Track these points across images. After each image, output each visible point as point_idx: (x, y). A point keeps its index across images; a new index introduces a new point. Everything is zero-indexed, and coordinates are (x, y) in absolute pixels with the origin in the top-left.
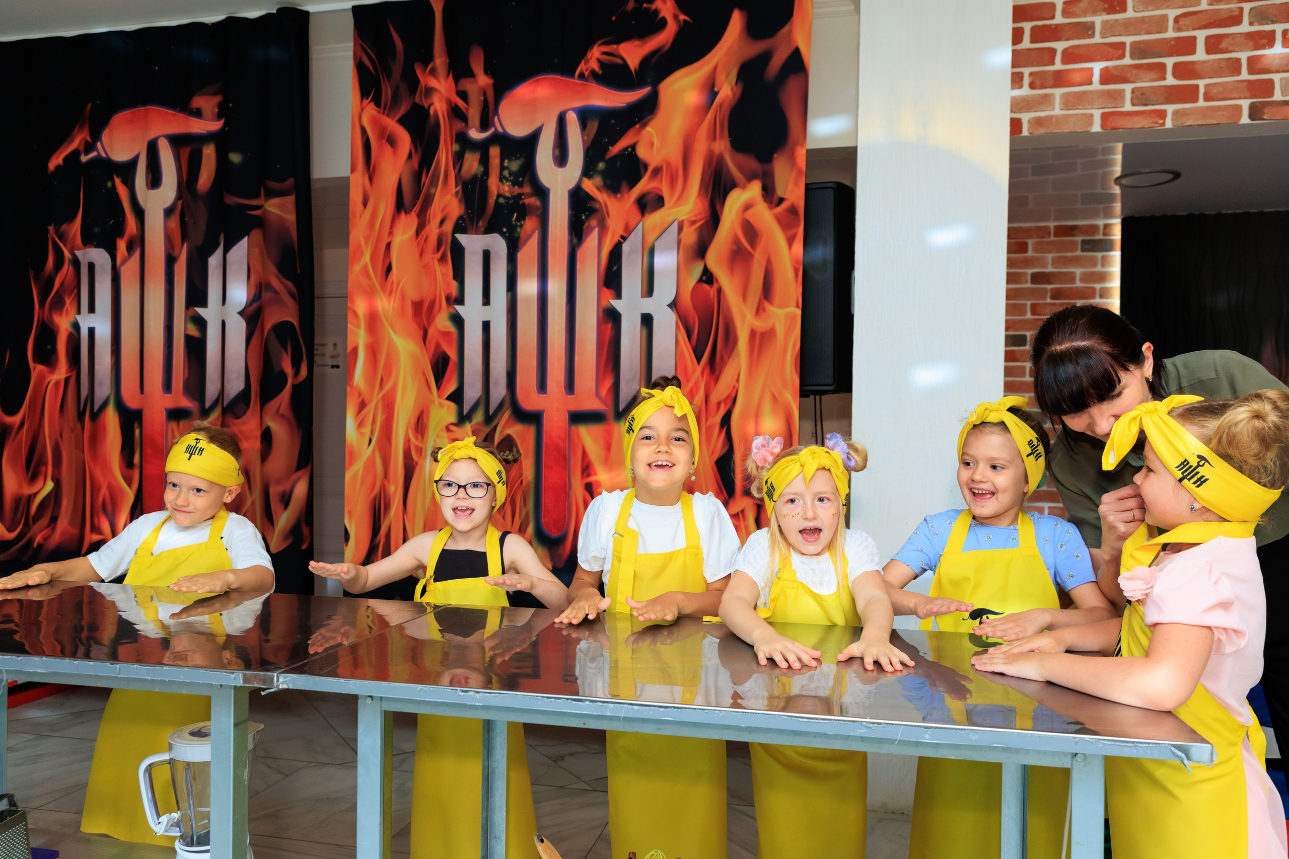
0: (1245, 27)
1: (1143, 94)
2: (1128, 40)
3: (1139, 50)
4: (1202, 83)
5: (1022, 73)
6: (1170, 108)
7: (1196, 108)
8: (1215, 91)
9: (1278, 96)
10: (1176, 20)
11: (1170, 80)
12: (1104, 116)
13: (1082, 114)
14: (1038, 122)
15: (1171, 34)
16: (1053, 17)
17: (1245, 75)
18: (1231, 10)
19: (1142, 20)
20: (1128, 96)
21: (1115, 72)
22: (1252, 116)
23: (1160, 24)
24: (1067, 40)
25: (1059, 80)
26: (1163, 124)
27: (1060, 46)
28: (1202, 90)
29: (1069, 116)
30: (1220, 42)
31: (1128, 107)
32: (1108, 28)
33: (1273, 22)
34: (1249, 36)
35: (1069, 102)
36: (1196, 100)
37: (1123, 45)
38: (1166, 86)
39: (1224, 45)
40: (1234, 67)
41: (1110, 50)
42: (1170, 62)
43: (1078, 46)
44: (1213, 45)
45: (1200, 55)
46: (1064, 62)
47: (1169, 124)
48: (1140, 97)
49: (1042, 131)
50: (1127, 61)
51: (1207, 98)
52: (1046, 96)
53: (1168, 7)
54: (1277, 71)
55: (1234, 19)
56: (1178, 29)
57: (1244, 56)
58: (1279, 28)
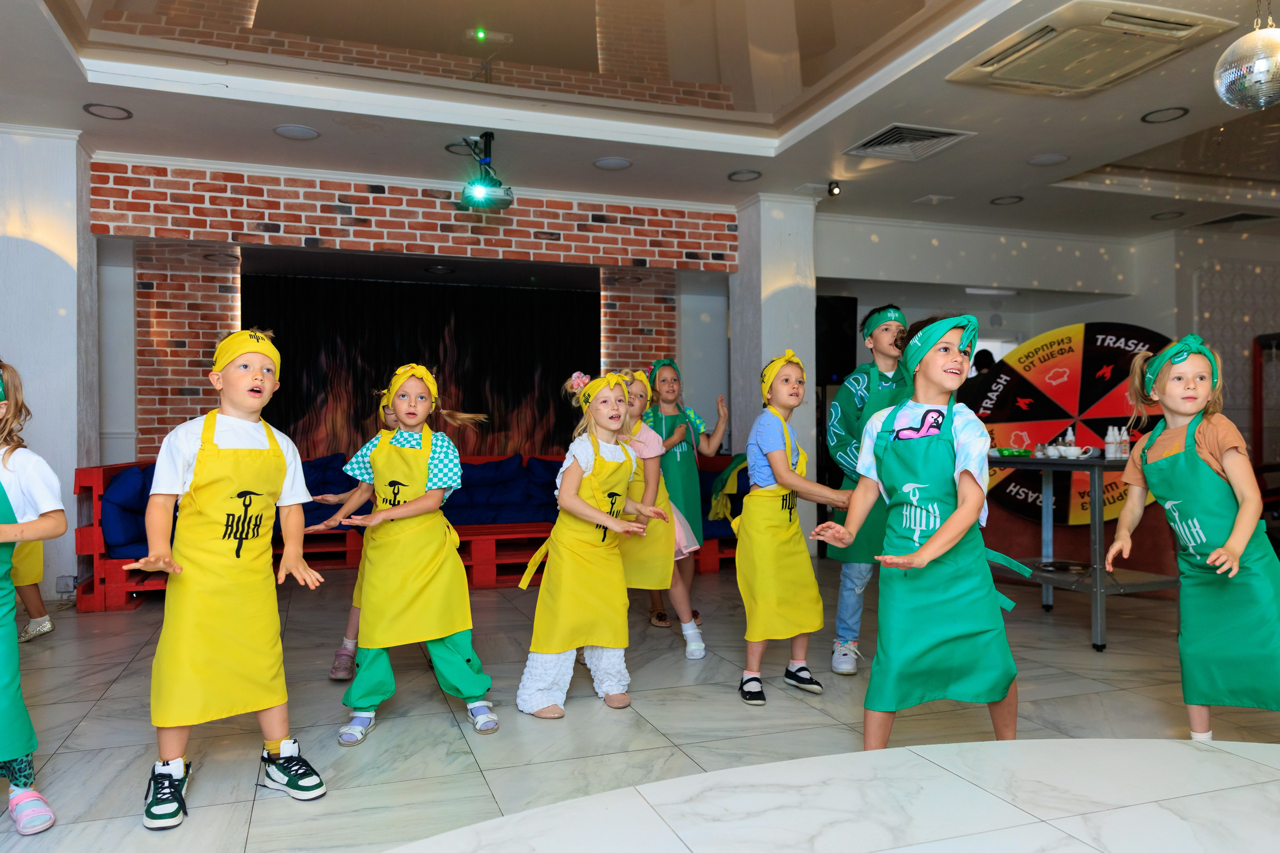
0: (228, 194)
1: (177, 221)
2: (169, 191)
3: (175, 198)
4: (208, 219)
5: (109, 201)
6: (192, 230)
7: (205, 232)
8: (214, 224)
9: (246, 231)
10: (194, 185)
11: (192, 216)
12: (157, 230)
13: (144, 227)
14: (118, 228)
15: (191, 192)
16: (126, 173)
17: (229, 218)
18: (220, 185)
19: (176, 182)
20: (170, 221)
21: (161, 207)
22: (233, 239)
23: (186, 186)
24: (135, 186)
25: (131, 207)
26: (189, 237)
27: (131, 189)
28: (208, 223)
29: (136, 227)
30: (216, 200)
31: (170, 226)
32: (158, 184)
33: (242, 194)
34: (230, 199)
35: (136, 219)
36: (205, 227)
37: (165, 194)
38: (189, 219)
39: (218, 202)
40: (224, 213)
41: (159, 195)
42: (191, 206)
43: (140, 191)
44: (213, 201)
45: (207, 205)
46: (133, 197)
47: (192, 238)
48: (176, 222)
49: (121, 234)
50: (168, 202)
51: (211, 227)
52: (123, 215)
53: (189, 178)
54: (245, 219)
55: (224, 190)
56: (195, 190)
57: (229, 209)
58: (245, 198)
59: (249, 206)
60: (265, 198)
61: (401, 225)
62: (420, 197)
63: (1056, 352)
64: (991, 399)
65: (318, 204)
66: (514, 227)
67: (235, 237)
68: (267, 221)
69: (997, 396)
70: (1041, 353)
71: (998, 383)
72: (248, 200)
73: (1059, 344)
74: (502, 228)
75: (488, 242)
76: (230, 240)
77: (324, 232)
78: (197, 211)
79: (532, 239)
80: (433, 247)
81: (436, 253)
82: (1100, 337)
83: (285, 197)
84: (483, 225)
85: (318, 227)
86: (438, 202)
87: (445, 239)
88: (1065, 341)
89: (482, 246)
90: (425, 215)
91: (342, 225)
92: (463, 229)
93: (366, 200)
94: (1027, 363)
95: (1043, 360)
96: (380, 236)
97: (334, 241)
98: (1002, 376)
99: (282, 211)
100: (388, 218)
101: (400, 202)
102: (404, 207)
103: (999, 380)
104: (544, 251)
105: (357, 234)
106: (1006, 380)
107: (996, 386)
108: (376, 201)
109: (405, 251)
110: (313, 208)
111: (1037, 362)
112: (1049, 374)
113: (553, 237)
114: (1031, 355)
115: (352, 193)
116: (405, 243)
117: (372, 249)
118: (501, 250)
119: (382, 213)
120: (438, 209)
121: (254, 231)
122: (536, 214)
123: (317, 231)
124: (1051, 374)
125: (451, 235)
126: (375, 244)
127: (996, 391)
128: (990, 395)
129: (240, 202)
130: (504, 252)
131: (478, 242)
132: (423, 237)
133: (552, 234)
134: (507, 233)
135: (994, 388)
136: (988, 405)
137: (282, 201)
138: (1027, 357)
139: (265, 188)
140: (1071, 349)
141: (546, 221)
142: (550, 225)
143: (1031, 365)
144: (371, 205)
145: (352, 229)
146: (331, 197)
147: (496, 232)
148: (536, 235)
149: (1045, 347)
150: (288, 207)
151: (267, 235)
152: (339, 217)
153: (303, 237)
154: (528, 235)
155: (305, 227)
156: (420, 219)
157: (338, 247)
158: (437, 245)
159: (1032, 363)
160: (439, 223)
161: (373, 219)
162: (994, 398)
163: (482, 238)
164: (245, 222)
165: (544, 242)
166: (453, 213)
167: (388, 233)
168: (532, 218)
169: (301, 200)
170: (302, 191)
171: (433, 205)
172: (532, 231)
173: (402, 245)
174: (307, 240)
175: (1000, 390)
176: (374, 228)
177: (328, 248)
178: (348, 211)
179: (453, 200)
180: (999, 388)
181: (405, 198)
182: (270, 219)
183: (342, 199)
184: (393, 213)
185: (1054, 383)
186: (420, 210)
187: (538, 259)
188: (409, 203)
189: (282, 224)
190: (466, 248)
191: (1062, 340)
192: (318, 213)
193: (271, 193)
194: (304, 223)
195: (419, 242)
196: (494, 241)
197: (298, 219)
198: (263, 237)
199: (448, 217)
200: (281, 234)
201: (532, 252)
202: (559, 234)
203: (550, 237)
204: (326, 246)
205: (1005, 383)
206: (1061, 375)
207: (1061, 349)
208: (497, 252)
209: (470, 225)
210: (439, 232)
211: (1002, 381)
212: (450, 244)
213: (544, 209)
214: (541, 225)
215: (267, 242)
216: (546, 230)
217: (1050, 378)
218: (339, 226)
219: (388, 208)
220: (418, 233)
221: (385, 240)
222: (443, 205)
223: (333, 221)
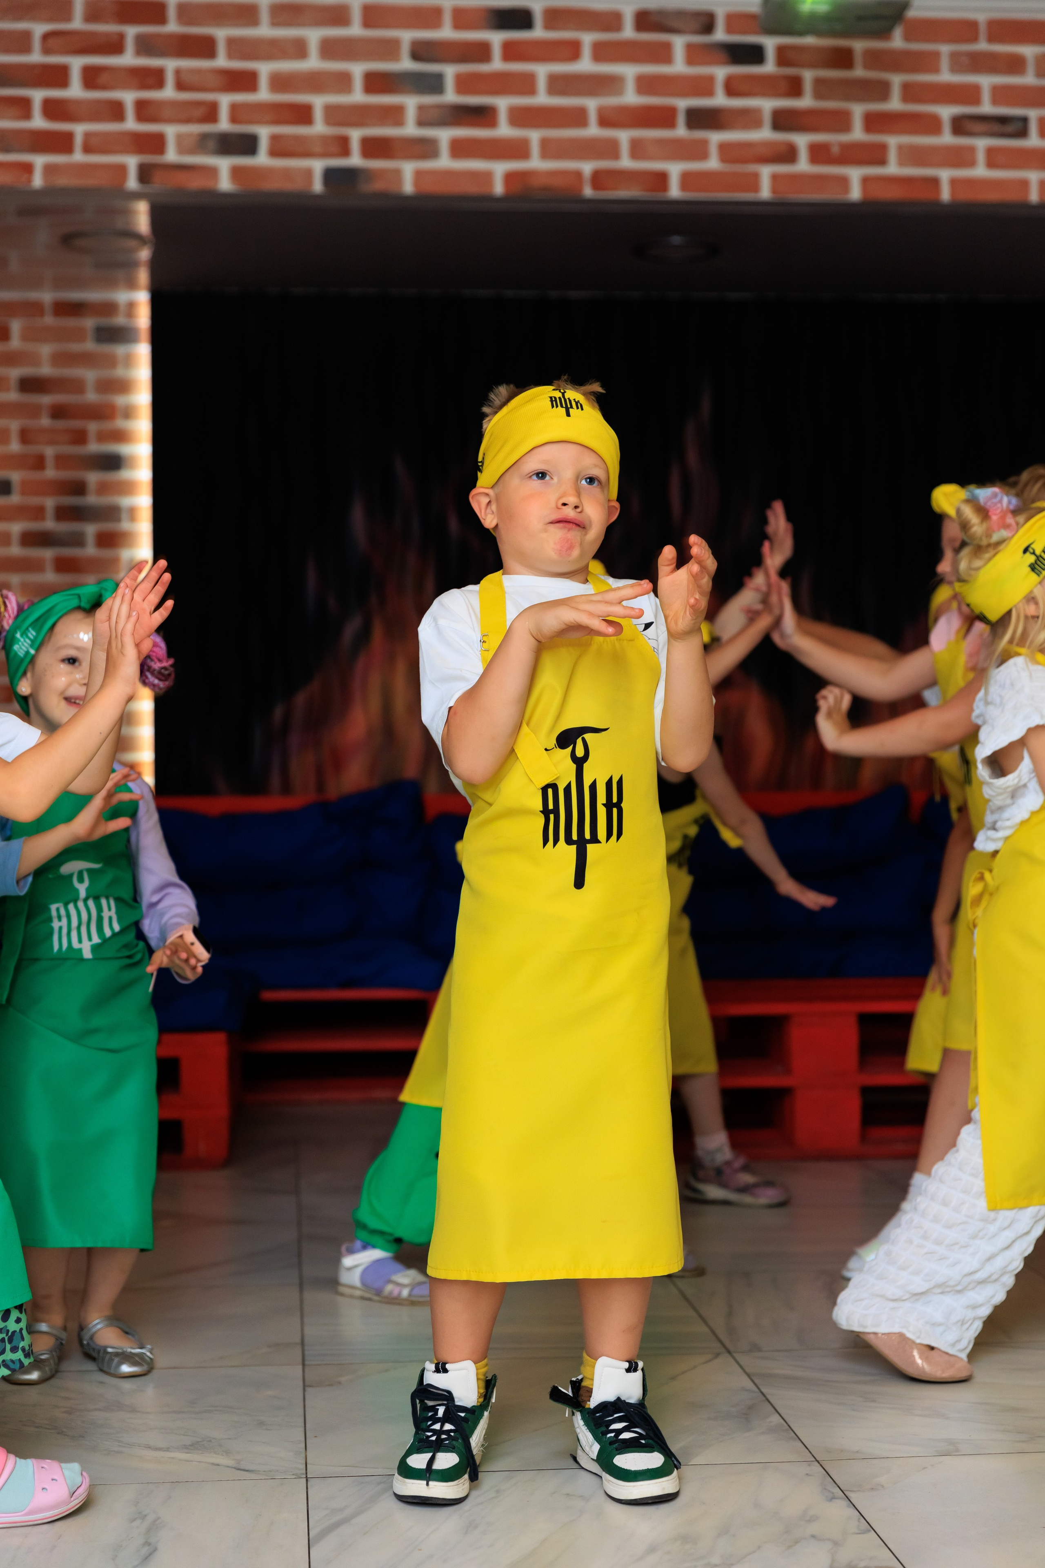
0: (128, 59)
4: (79, 130)
6: (39, 161)
7: (71, 163)
8: (94, 141)
9: (171, 155)
10: (46, 37)
11: (38, 122)
15: (36, 57)
17: (131, 124)
18: (107, 35)
22: (141, 180)
23: (23, 42)
26: (29, 181)
28: (78, 141)
30: (97, 76)
33: (162, 56)
34: (134, 71)
36: (72, 150)
38: (31, 130)
39: (103, 79)
40: (116, 111)
42: (38, 96)
44: (91, 78)
47: (38, 181)
51: (87, 149)
53: (33, 20)
54: (169, 122)
55: (115, 46)
56: (46, 51)
57: (129, 97)
58: (170, 65)
59: (181, 86)
60: (222, 61)
61: (578, 117)
62: (629, 32)
65: (358, 70)
66: (895, 104)
67: (145, 173)
68: (224, 125)
72: (178, 72)
74: (858, 111)
75: (818, 153)
76: (132, 183)
77: (371, 147)
78: (53, 109)
79: (947, 138)
80: (662, 179)
81: (675, 192)
83: (269, 57)
84: (806, 102)
85: (355, 135)
86: (679, 43)
87: (699, 151)
89: (803, 165)
90: (645, 84)
91: (421, 123)
92: (749, 118)
93: (482, 52)
96: (519, 150)
97: (398, 173)
99: (264, 94)
100: (542, 98)
101: (573, 51)
102: (585, 65)
104: (980, 171)
105: (459, 149)
108: (511, 52)
109: (588, 192)
110: (343, 82)
113: (1009, 129)
115: (447, 33)
116: (587, 168)
117: (499, 188)
118: (855, 175)
119: (527, 84)
120: (679, 66)
121: (192, 151)
122: (959, 63)
123: (355, 146)
125: (715, 138)
126: (510, 177)
129: (155, 78)
130: (866, 181)
131: (789, 155)
132: (638, 149)
133: (1003, 120)
134: (873, 122)
137: (264, 69)
139: (221, 34)
141: (986, 81)
142: (1000, 94)
144: (497, 64)
145: (445, 135)
146: (390, 49)
147: (841, 122)
148: (959, 126)
150: (279, 82)
151: (224, 165)
152: (411, 103)
153: (318, 166)
154: (932, 125)
155: (325, 139)
156: (631, 97)
157: (408, 187)
158: (675, 169)
160: (682, 104)
161: (503, 104)
163: (802, 141)
164: (171, 131)
165: (981, 144)
166: (721, 72)
167: (545, 144)
168: (946, 76)
169: (313, 63)
170: (314, 36)
171: (663, 54)
172: (946, 112)
173: (578, 174)
174: (330, 175)
176: (504, 130)
177: (384, 195)
178: (434, 84)
179: (720, 35)
181: (588, 39)
182: (234, 119)
183: (420, 52)
184: (558, 84)
186: (629, 71)
187: (965, 196)
188: (601, 52)
189: (264, 133)
190: (756, 176)
192: (358, 96)
193: (237, 47)
194: (319, 127)
195: (626, 162)
196: (836, 150)
197: (303, 115)
198: (212, 172)
199: (704, 87)
200: (262, 159)
201: (945, 175)
202: (1025, 120)
203: (996, 127)
204: (378, 186)
208: (844, 182)
209: (767, 105)
210: (681, 131)
212: (713, 163)
213: (983, 46)
214: (971, 94)
215: (225, 184)
216: (987, 108)
218: (410, 129)
219: (542, 71)
220: (624, 136)
221: (536, 163)
222: (694, 54)
223: (395, 115)
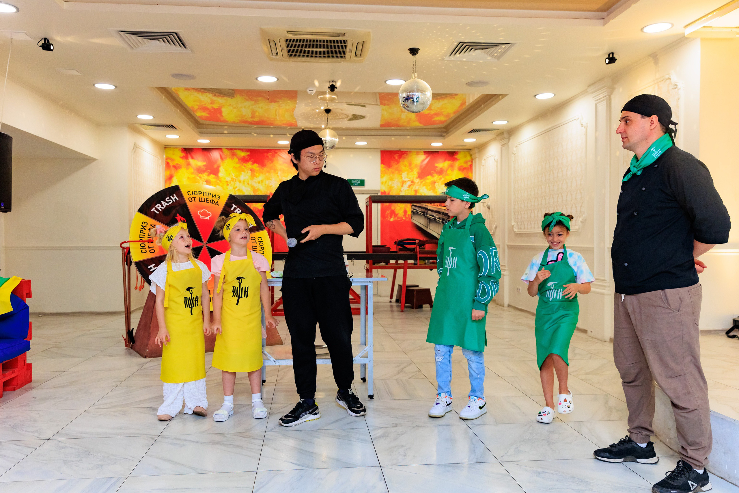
63: (209, 200)
64: (162, 206)
69: (166, 206)
70: (201, 196)
71: (170, 198)
73: (213, 197)
82: (234, 206)
88: (217, 197)
94: (192, 196)
95: (201, 200)
98: (174, 195)
103: (171, 197)
106: (175, 199)
107: (168, 199)
111: (197, 199)
112: (201, 210)
114: (196, 193)
124: (202, 211)
127: (168, 202)
128: (163, 202)
135: (166, 199)
136: (159, 208)
138: (193, 193)
140: (217, 203)
143: (193, 199)
149: (205, 193)
159: (194, 198)
162: (165, 206)
175: (169, 203)
180: (170, 202)
185: (201, 217)
191: (215, 195)
205: (174, 201)
206: (207, 215)
207: (213, 200)
211: (173, 199)
217: (200, 213)
